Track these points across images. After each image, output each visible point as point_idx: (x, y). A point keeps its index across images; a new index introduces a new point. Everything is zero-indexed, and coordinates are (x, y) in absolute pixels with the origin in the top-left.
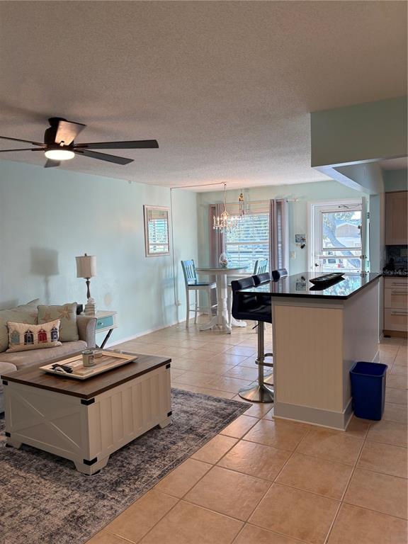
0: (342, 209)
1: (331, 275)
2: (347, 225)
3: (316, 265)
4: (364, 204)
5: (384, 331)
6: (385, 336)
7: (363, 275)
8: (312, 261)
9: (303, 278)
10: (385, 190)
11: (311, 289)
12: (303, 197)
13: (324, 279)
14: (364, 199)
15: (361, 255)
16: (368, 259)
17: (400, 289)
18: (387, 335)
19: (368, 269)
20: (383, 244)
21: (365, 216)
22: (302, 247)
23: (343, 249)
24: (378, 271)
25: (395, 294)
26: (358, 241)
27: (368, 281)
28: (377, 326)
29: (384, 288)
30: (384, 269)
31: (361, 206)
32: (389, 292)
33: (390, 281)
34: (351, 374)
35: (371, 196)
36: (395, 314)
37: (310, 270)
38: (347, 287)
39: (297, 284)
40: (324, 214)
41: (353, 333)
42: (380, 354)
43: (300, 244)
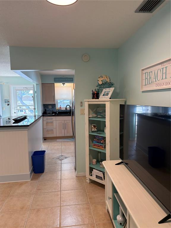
0: (25, 89)
1: (22, 117)
2: (27, 96)
3: (15, 113)
4: (34, 87)
5: (44, 138)
6: (44, 140)
7: (35, 116)
8: (13, 111)
9: (9, 119)
10: (42, 82)
11: (13, 123)
12: (7, 83)
13: (19, 119)
14: (34, 85)
15: (33, 108)
16: (36, 110)
17: (49, 121)
18: (45, 139)
19: (37, 114)
20: (42, 104)
21: (35, 92)
22: (8, 105)
23: (26, 105)
24: (41, 114)
25: (47, 123)
26: (32, 102)
27: (37, 119)
28: (41, 136)
29: (43, 121)
30: (43, 113)
31: (32, 88)
32: (45, 122)
33: (45, 118)
34: (32, 157)
35: (37, 84)
36: (48, 131)
37: (12, 115)
38: (28, 121)
39: (6, 121)
40: (17, 91)
41: (32, 140)
42: (43, 147)
43: (7, 103)
